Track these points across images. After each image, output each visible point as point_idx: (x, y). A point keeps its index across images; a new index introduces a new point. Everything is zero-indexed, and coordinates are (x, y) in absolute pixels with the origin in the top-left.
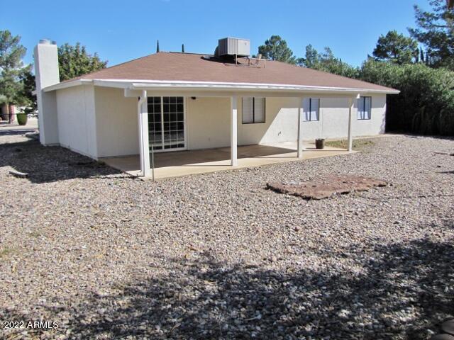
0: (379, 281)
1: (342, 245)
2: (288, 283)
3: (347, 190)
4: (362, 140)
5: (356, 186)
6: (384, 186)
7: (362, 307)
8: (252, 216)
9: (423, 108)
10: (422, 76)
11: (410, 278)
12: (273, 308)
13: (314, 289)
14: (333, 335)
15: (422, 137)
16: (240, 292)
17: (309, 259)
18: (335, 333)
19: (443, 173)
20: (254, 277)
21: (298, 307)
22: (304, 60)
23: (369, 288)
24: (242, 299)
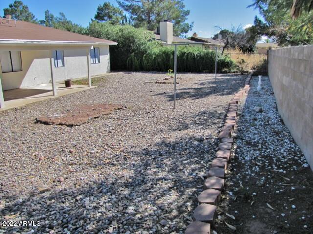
0: (144, 178)
1: (108, 157)
2: (80, 197)
3: (97, 115)
4: (97, 78)
5: (103, 111)
6: (121, 108)
7: (141, 201)
8: (32, 147)
9: (133, 54)
10: (130, 33)
11: (163, 171)
12: (76, 222)
13: (102, 196)
14: (131, 229)
15: (134, 73)
16: (43, 216)
17: (89, 173)
18: (132, 227)
19: (154, 95)
20: (50, 199)
21: (96, 215)
22: (44, 22)
23: (140, 185)
24: (47, 222)
